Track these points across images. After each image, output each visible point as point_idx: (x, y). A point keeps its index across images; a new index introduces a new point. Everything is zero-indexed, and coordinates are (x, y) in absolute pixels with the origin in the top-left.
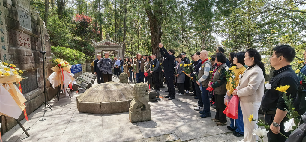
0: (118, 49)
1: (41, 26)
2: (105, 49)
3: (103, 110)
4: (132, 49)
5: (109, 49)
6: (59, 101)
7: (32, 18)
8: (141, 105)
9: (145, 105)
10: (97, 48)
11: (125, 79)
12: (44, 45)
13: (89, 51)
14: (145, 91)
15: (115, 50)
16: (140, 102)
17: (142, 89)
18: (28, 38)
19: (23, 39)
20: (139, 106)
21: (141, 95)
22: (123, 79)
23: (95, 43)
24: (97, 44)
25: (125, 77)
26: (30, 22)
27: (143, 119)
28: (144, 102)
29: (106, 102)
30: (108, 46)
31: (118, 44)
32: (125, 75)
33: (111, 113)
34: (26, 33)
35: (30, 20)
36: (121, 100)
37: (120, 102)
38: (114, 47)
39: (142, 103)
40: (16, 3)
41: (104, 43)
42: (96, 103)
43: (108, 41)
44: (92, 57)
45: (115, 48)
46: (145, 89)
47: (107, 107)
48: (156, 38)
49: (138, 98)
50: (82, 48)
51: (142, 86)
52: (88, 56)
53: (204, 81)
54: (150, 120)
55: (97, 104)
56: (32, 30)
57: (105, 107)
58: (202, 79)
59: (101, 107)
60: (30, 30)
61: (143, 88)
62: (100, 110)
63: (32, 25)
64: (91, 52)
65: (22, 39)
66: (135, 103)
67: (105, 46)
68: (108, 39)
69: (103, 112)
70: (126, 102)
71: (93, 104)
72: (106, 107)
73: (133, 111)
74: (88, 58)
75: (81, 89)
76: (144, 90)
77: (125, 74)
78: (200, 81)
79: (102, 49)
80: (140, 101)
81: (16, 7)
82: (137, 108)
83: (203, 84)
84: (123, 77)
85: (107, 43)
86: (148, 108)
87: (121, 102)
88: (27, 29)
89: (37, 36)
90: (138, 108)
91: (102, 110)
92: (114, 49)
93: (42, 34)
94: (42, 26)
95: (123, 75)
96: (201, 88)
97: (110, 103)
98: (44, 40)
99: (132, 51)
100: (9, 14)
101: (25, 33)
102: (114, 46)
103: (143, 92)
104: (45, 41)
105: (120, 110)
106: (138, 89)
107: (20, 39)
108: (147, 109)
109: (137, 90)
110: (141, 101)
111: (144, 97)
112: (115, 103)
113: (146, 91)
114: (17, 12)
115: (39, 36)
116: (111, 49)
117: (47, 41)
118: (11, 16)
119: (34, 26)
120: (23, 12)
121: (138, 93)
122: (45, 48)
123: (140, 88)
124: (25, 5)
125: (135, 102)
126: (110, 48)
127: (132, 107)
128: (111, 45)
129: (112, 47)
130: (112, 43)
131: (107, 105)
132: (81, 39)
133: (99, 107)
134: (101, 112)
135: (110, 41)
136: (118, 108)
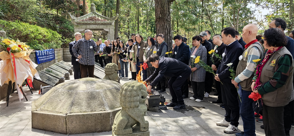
0: (107, 26)
2: (88, 26)
4: (128, 28)
5: (94, 28)
6: (7, 106)
8: (131, 121)
9: (140, 122)
10: (77, 26)
11: (113, 72)
13: (67, 31)
14: (140, 96)
15: (103, 29)
16: (130, 116)
17: (134, 92)
20: (129, 124)
21: (133, 104)
22: (110, 73)
23: (75, 18)
24: (78, 19)
25: (113, 70)
28: (138, 117)
30: (93, 22)
31: (108, 20)
32: (113, 67)
33: (83, 133)
36: (100, 109)
37: (99, 114)
38: (102, 24)
39: (134, 120)
41: (88, 18)
42: (59, 114)
43: (94, 16)
45: (103, 26)
46: (139, 92)
47: (76, 123)
48: (162, 7)
49: (127, 109)
50: (58, 26)
51: (134, 88)
52: (65, 38)
53: (245, 80)
55: (60, 116)
57: (73, 122)
58: (241, 77)
59: (67, 121)
61: (136, 91)
62: (65, 126)
64: (70, 31)
66: (121, 118)
67: (89, 22)
68: (93, 13)
69: (69, 130)
70: (109, 113)
71: (54, 116)
72: (74, 122)
73: (117, 134)
74: (65, 41)
75: (46, 88)
76: (138, 95)
77: (113, 65)
78: (239, 80)
79: (84, 26)
80: (130, 114)
82: (125, 129)
83: (244, 85)
84: (110, 70)
85: (91, 19)
86: (145, 128)
87: (102, 114)
90: (126, 127)
91: (69, 127)
92: (101, 27)
95: (110, 66)
96: (239, 92)
97: (81, 115)
99: (129, 31)
102: (102, 22)
103: (135, 98)
105: (99, 127)
106: (128, 93)
108: (142, 130)
109: (125, 94)
110: (132, 115)
111: (138, 107)
112: (91, 115)
113: (143, 97)
116: (98, 28)
121: (128, 99)
123: (131, 91)
125: (122, 116)
126: (97, 26)
127: (117, 125)
128: (97, 22)
129: (99, 24)
130: (100, 18)
131: (77, 118)
132: (56, 13)
133: (63, 121)
134: (67, 129)
135: (96, 16)
136: (95, 124)
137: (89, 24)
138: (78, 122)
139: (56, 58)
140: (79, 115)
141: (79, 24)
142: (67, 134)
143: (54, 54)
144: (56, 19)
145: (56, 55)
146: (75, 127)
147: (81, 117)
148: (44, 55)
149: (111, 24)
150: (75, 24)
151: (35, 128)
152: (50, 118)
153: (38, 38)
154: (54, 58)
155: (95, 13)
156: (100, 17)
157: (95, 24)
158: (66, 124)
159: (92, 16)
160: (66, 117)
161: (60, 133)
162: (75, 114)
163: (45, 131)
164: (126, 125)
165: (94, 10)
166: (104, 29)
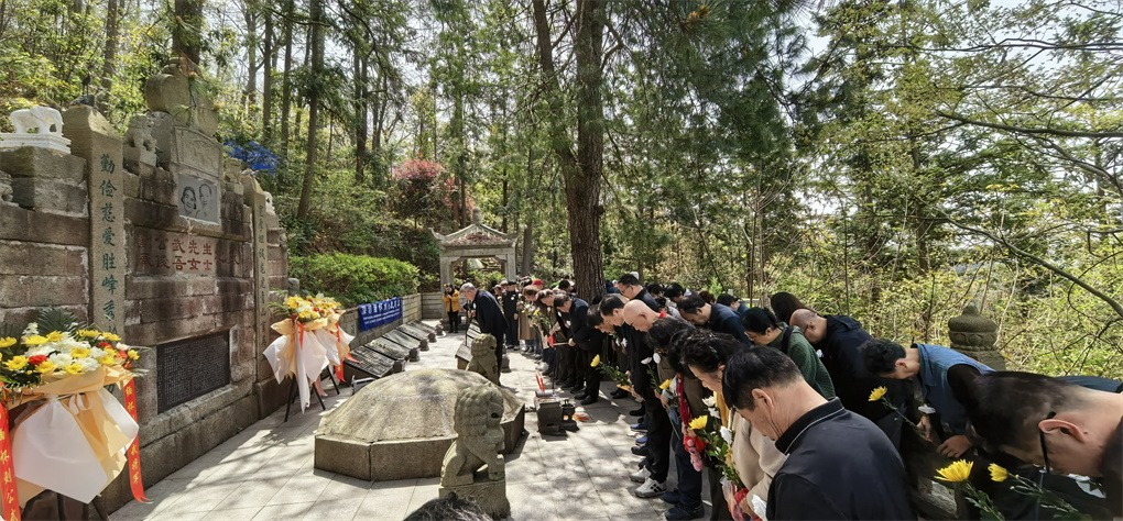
1: (256, 208)
3: (377, 466)
7: (229, 189)
8: (473, 462)
9: (487, 462)
10: (446, 252)
11: (486, 352)
12: (261, 260)
13: (430, 259)
14: (489, 414)
16: (470, 452)
18: (207, 247)
19: (188, 250)
20: (469, 466)
21: (474, 430)
22: (480, 354)
23: (442, 237)
24: (446, 239)
25: (487, 347)
26: (219, 202)
28: (484, 453)
30: (474, 243)
31: (504, 238)
34: (200, 233)
35: (219, 196)
36: (434, 433)
37: (430, 442)
38: (493, 247)
39: (476, 457)
40: (174, 159)
41: (466, 236)
42: (358, 443)
43: (478, 230)
46: (485, 408)
49: (465, 438)
50: (413, 250)
51: (477, 400)
52: (427, 274)
55: (360, 446)
56: (223, 224)
57: (382, 458)
59: (372, 455)
60: (215, 224)
61: (479, 405)
62: (368, 466)
63: (223, 211)
65: (183, 252)
66: (456, 455)
67: (468, 244)
68: (477, 225)
71: (352, 446)
72: (385, 459)
73: (444, 484)
76: (485, 413)
77: (486, 339)
79: (459, 252)
80: (470, 448)
81: (173, 168)
82: (458, 475)
84: (480, 348)
85: (472, 238)
86: (496, 473)
87: (433, 442)
88: (204, 222)
89: (238, 237)
90: (463, 472)
93: (258, 230)
94: (262, 208)
95: (480, 340)
96: (672, 415)
97: (398, 444)
98: (262, 246)
99: (555, 253)
100: (144, 190)
101: (199, 235)
102: (494, 243)
103: (480, 418)
104: (266, 249)
105: (429, 470)
106: (467, 409)
107: (178, 253)
108: (491, 476)
110: (472, 450)
111: (483, 434)
113: (494, 416)
114: (172, 181)
115: (247, 237)
117: (277, 245)
118: (149, 194)
119: (230, 211)
120: (196, 178)
122: (265, 267)
123: (469, 405)
124: (203, 161)
125: (458, 450)
127: (445, 467)
128: (484, 242)
129: (486, 247)
130: (489, 235)
131: (391, 449)
132: (413, 223)
133: (364, 456)
134: (370, 473)
135: (483, 231)
136: (423, 463)
137: (469, 247)
138: (391, 457)
139: (404, 314)
140: (393, 445)
141: (449, 248)
142: (369, 480)
143: (400, 307)
144: (412, 236)
145: (404, 308)
146: (385, 468)
147: (397, 448)
148: (378, 313)
149: (509, 246)
150: (443, 248)
151: (320, 468)
152: (343, 449)
153: (367, 279)
154: (400, 316)
155: (481, 226)
156: (489, 233)
157: (480, 247)
158: (370, 462)
159: (475, 231)
160: (369, 449)
161: (360, 479)
162: (387, 442)
163: (333, 475)
164: (461, 468)
165: (478, 220)
166: (497, 256)
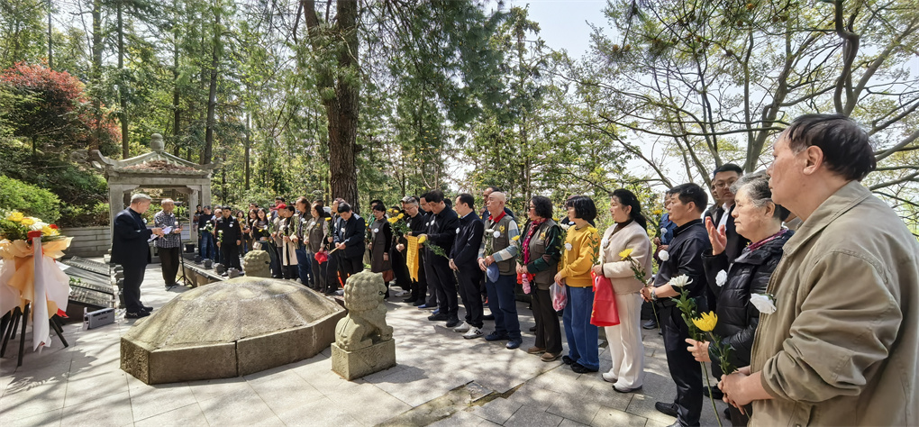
0: (194, 181)
2: (148, 181)
3: (244, 361)
4: (224, 183)
5: (164, 183)
8: (370, 329)
9: (381, 328)
10: (118, 178)
11: (262, 267)
14: (378, 293)
15: (185, 187)
16: (368, 322)
17: (372, 287)
20: (368, 333)
21: (371, 304)
22: (256, 268)
23: (113, 162)
24: (119, 164)
27: (378, 366)
28: (376, 320)
29: (250, 336)
30: (160, 172)
31: (197, 168)
32: (263, 258)
33: (269, 369)
36: (293, 324)
37: (293, 331)
38: (183, 176)
39: (372, 325)
41: (145, 162)
42: (219, 345)
43: (160, 159)
44: (86, 209)
45: (185, 179)
47: (256, 353)
49: (362, 313)
51: (371, 281)
52: (68, 205)
54: (393, 364)
55: (221, 346)
57: (249, 352)
58: (505, 255)
59: (239, 352)
62: (233, 363)
64: (81, 190)
66: (356, 326)
67: (150, 172)
68: (159, 152)
69: (243, 368)
70: (310, 328)
72: (252, 353)
73: (351, 349)
74: (70, 212)
75: (99, 314)
77: (262, 254)
80: (367, 318)
84: (257, 264)
85: (155, 165)
86: (387, 335)
87: (297, 331)
90: (363, 339)
91: (242, 363)
92: (181, 181)
95: (255, 256)
102: (183, 173)
103: (374, 295)
105: (295, 355)
106: (363, 289)
108: (384, 338)
110: (370, 320)
112: (281, 335)
113: (381, 293)
116: (173, 183)
121: (363, 298)
123: (366, 286)
125: (355, 323)
126: (170, 179)
127: (350, 337)
129: (175, 176)
130: (176, 164)
131: (256, 344)
133: (229, 355)
134: (237, 368)
135: (167, 159)
136: (289, 350)
137: (151, 175)
138: (258, 350)
140: (260, 339)
141: (124, 175)
142: (236, 376)
146: (253, 361)
147: (264, 341)
149: (204, 176)
150: (114, 174)
151: (160, 383)
152: (197, 355)
155: (164, 154)
156: (175, 162)
157: (168, 175)
158: (237, 359)
159: (155, 159)
160: (235, 347)
162: (252, 338)
163: (184, 384)
164: (363, 336)
165: (159, 148)
166: (188, 186)
